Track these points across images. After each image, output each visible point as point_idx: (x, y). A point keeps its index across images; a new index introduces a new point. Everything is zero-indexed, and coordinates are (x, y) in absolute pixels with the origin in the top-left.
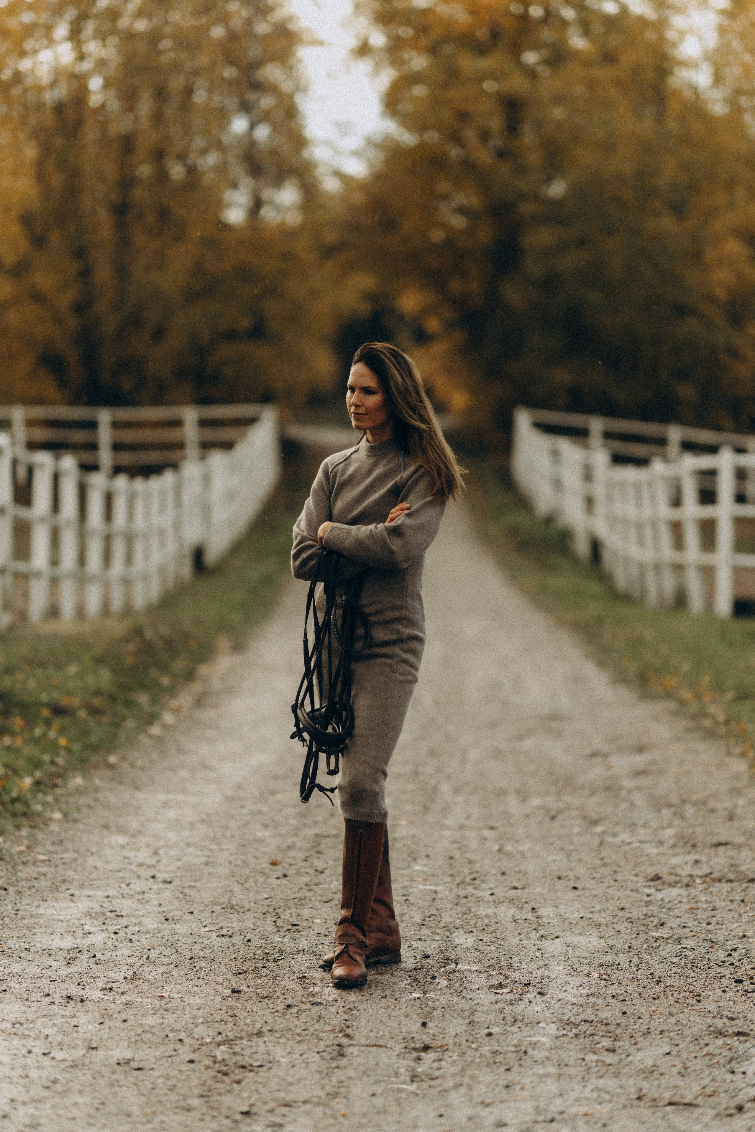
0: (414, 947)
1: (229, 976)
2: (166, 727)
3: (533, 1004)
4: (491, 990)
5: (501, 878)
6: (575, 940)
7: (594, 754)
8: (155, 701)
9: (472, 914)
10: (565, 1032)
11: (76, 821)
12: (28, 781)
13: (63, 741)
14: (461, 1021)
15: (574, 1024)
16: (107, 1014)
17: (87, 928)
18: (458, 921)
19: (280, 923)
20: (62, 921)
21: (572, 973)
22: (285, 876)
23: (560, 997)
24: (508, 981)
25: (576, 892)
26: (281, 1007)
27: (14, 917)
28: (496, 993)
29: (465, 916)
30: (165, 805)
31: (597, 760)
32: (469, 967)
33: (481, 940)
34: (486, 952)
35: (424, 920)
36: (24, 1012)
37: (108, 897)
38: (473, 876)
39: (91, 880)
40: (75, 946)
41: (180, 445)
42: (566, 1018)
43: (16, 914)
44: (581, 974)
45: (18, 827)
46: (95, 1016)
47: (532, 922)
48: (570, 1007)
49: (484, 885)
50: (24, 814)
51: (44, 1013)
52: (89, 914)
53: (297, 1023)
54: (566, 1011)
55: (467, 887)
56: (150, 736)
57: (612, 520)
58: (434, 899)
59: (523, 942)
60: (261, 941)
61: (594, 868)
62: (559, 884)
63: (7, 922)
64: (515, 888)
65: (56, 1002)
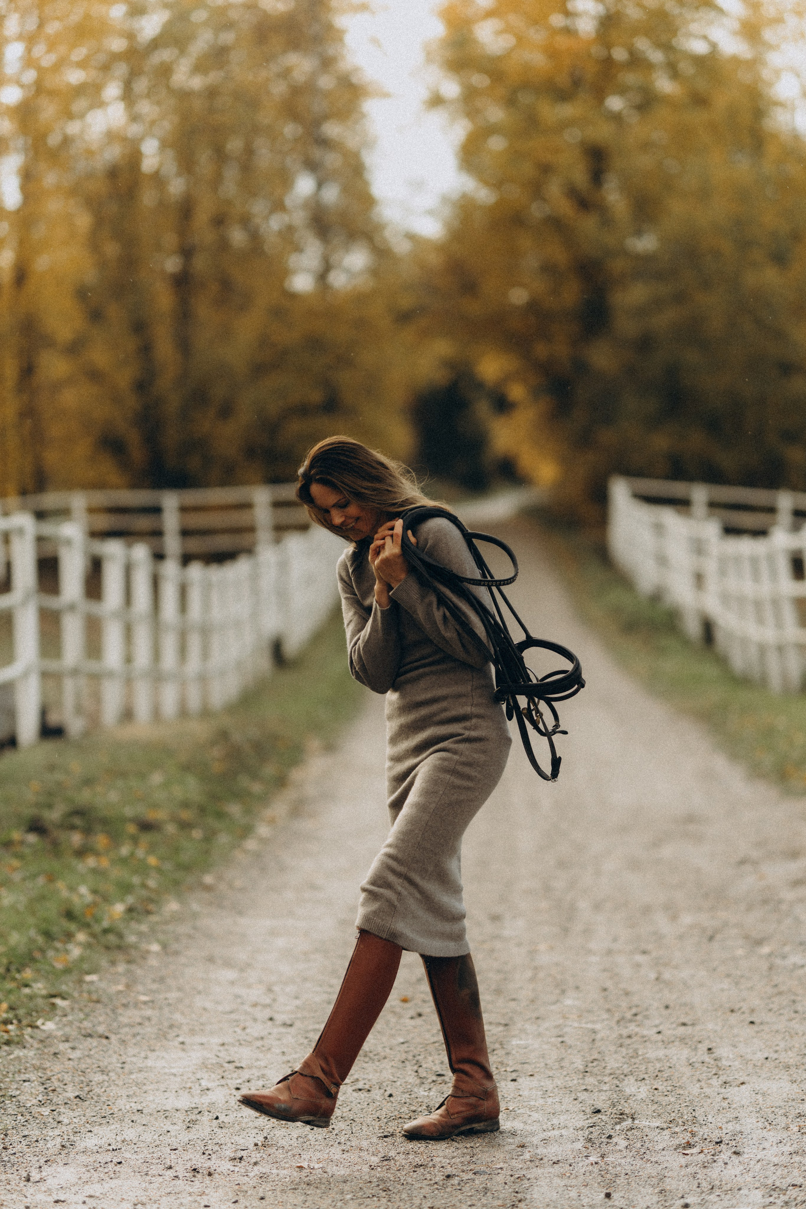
0: (580, 1100)
1: (375, 1140)
2: (264, 841)
3: (729, 1167)
4: (678, 1151)
5: (665, 1012)
6: (764, 1086)
7: (743, 862)
8: (248, 811)
9: (640, 1058)
10: (771, 1199)
11: (177, 953)
12: (119, 908)
13: (152, 861)
14: (650, 1190)
15: (781, 1190)
16: (240, 1190)
17: (204, 1083)
18: (626, 1066)
19: (423, 1073)
20: (175, 1075)
21: (768, 1127)
22: (420, 1015)
23: (759, 1157)
24: (696, 1139)
25: (755, 1028)
26: (439, 1178)
27: (120, 1071)
28: (684, 1154)
29: (633, 1060)
30: (273, 933)
31: (748, 868)
32: (647, 1123)
33: (656, 1089)
34: (664, 1104)
35: (587, 1066)
36: (145, 1190)
37: (223, 1045)
38: (634, 1011)
39: (202, 1024)
40: (194, 1106)
41: (251, 529)
42: (770, 1182)
43: (122, 1068)
44: (779, 1127)
45: (113, 963)
46: (227, 1192)
47: (710, 1066)
48: (773, 1168)
49: (647, 1022)
50: (119, 948)
51: (168, 1190)
52: (204, 1066)
53: (460, 1197)
54: (769, 1173)
55: (628, 1025)
56: (246, 852)
57: (725, 598)
58: (594, 1040)
59: (704, 1089)
60: (404, 1096)
61: (770, 998)
62: (733, 1019)
63: (113, 1078)
64: (684, 1024)
65: (180, 1176)
